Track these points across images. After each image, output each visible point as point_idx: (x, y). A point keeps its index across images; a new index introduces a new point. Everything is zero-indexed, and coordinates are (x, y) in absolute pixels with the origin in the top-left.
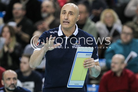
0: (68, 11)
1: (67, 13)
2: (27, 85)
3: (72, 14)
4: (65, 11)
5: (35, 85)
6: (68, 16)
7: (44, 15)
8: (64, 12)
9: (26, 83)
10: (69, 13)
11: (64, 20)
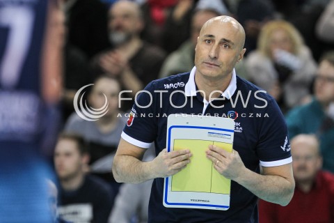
0: (219, 36)
1: (217, 43)
2: (75, 213)
3: (229, 47)
4: (211, 36)
5: (95, 212)
6: (217, 51)
7: (117, 37)
8: (209, 38)
9: (72, 208)
10: (220, 43)
11: (206, 59)
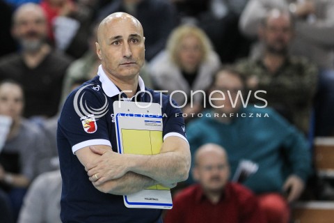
3: (138, 41)
4: (118, 37)
8: (116, 40)
11: (121, 60)
